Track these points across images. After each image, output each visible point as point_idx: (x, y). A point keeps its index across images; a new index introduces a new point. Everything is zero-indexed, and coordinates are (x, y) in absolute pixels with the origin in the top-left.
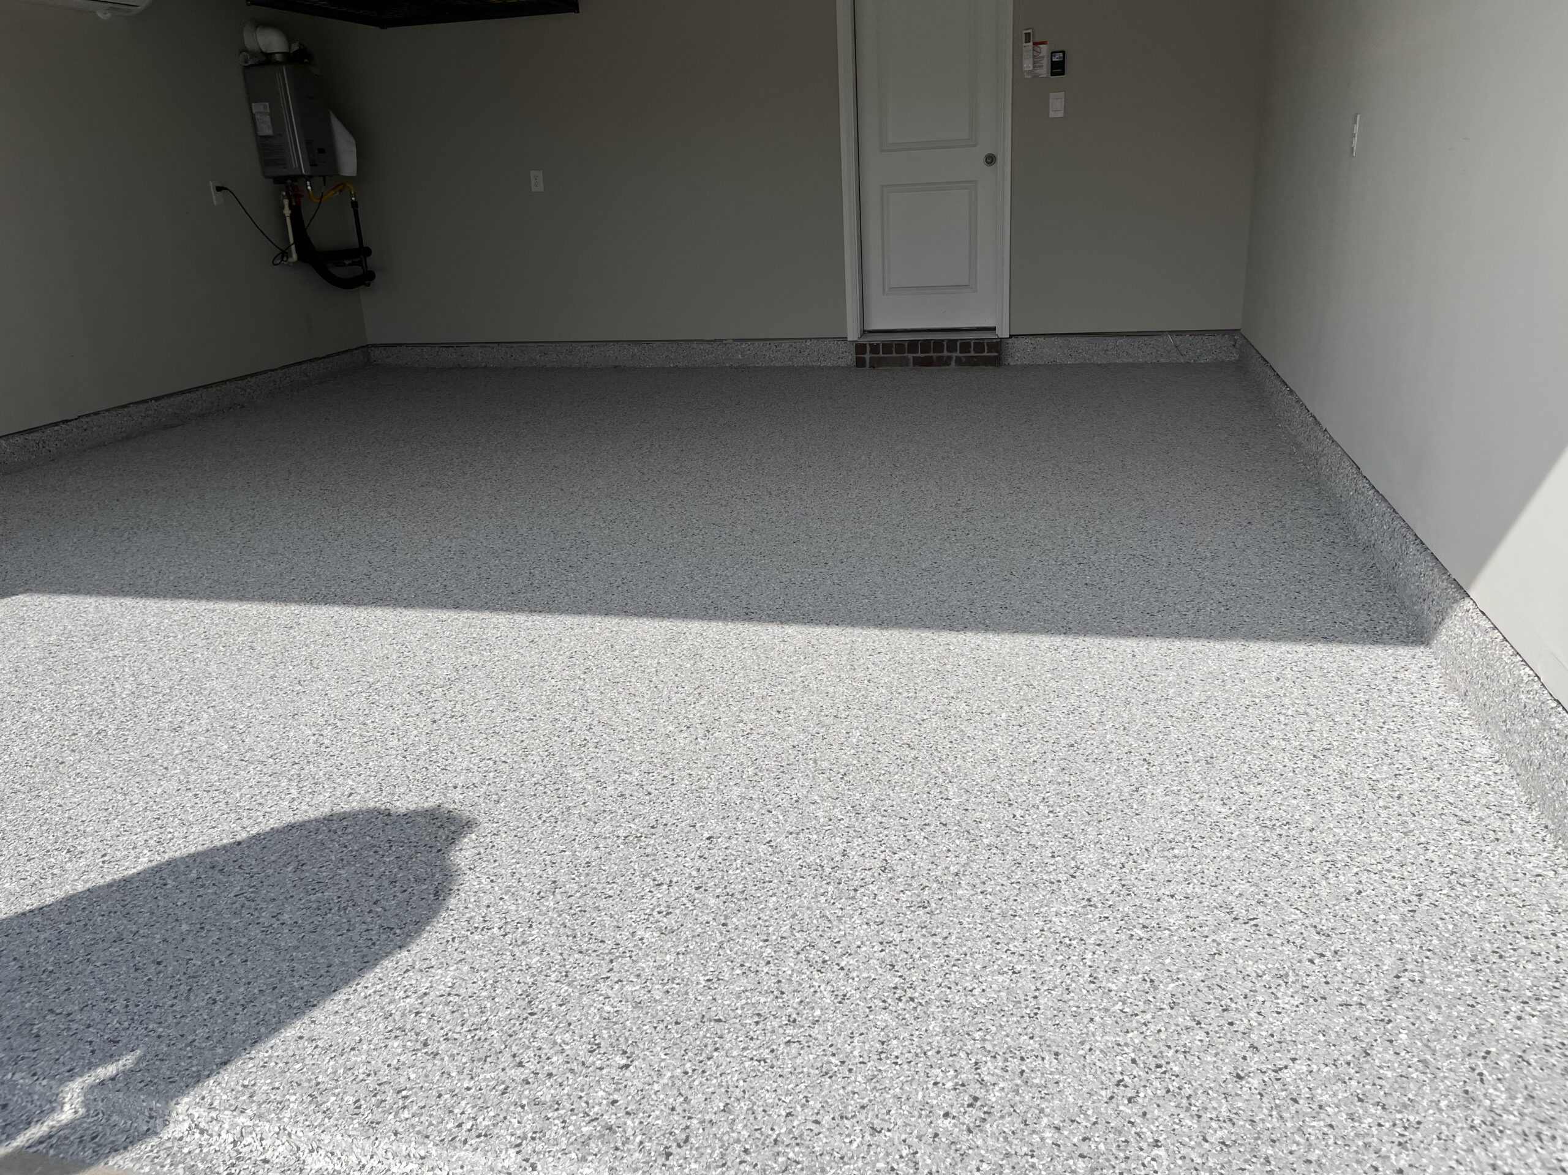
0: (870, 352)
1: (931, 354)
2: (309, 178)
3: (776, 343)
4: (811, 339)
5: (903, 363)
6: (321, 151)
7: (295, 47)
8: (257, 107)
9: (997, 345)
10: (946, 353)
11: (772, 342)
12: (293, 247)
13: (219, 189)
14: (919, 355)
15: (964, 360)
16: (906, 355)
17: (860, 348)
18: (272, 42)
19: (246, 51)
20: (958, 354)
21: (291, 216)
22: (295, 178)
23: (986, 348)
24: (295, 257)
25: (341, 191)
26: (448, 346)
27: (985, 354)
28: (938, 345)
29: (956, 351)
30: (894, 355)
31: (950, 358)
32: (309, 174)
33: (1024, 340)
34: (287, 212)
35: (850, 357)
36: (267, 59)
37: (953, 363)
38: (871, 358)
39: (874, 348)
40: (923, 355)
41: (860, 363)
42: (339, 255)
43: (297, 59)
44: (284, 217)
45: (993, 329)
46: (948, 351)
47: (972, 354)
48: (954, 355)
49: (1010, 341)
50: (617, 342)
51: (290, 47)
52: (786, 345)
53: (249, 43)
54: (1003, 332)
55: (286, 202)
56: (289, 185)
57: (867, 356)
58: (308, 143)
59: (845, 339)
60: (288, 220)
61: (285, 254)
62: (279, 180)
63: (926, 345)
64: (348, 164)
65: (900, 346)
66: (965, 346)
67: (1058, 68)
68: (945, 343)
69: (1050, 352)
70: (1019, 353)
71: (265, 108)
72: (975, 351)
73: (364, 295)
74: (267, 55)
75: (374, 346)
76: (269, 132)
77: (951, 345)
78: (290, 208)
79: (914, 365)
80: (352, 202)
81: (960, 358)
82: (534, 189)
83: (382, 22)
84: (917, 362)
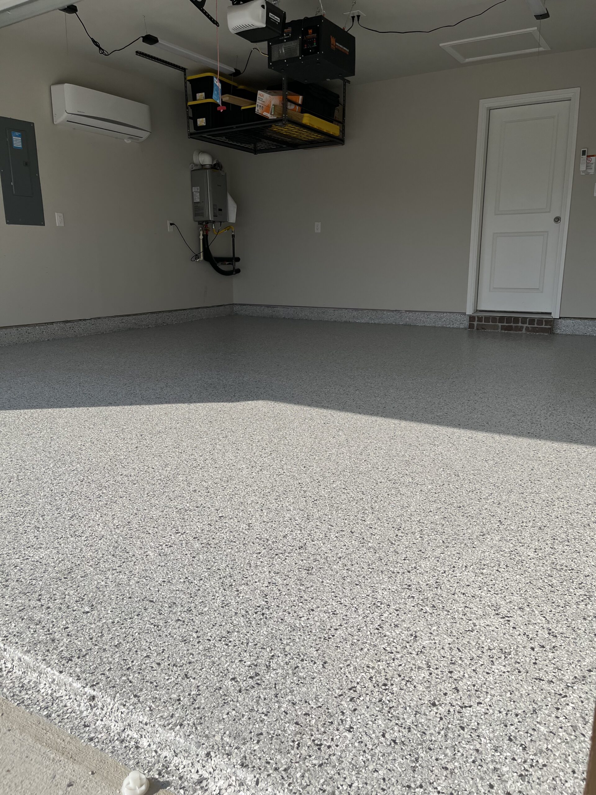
0: (478, 321)
1: (512, 324)
2: (214, 222)
3: (427, 313)
4: (446, 312)
5: (496, 327)
6: (220, 210)
7: (215, 162)
8: (195, 189)
9: (551, 322)
10: (520, 324)
11: (425, 313)
12: (202, 254)
13: (171, 224)
14: (505, 324)
15: (530, 329)
16: (497, 324)
17: (472, 318)
18: (206, 160)
19: (194, 164)
20: (527, 325)
21: (203, 239)
22: (207, 222)
23: (544, 323)
24: (202, 258)
25: (228, 230)
26: (268, 306)
27: (543, 326)
28: (516, 320)
29: (526, 323)
30: (491, 323)
31: (522, 327)
32: (213, 220)
33: (568, 321)
34: (201, 237)
35: (466, 323)
36: (203, 167)
37: (524, 330)
38: (477, 324)
39: (480, 319)
40: (507, 325)
41: (471, 326)
42: (223, 260)
43: (216, 167)
44: (200, 239)
45: (550, 314)
46: (522, 323)
47: (536, 326)
48: (525, 326)
49: (560, 320)
50: (347, 309)
51: (213, 162)
52: (433, 315)
53: (195, 160)
54: (556, 315)
55: (201, 233)
56: (205, 225)
57: (475, 323)
58: (214, 206)
59: (464, 314)
60: (201, 241)
61: (197, 257)
62: (200, 223)
63: (509, 319)
64: (232, 218)
65: (494, 319)
66: (532, 321)
68: (520, 319)
69: (582, 328)
70: (564, 328)
71: (198, 190)
72: (538, 324)
73: (235, 280)
74: (202, 165)
75: (236, 304)
76: (198, 200)
77: (524, 320)
78: (203, 235)
79: (502, 329)
80: (232, 235)
81: (528, 327)
82: (316, 231)
83: (255, 151)
84: (503, 328)
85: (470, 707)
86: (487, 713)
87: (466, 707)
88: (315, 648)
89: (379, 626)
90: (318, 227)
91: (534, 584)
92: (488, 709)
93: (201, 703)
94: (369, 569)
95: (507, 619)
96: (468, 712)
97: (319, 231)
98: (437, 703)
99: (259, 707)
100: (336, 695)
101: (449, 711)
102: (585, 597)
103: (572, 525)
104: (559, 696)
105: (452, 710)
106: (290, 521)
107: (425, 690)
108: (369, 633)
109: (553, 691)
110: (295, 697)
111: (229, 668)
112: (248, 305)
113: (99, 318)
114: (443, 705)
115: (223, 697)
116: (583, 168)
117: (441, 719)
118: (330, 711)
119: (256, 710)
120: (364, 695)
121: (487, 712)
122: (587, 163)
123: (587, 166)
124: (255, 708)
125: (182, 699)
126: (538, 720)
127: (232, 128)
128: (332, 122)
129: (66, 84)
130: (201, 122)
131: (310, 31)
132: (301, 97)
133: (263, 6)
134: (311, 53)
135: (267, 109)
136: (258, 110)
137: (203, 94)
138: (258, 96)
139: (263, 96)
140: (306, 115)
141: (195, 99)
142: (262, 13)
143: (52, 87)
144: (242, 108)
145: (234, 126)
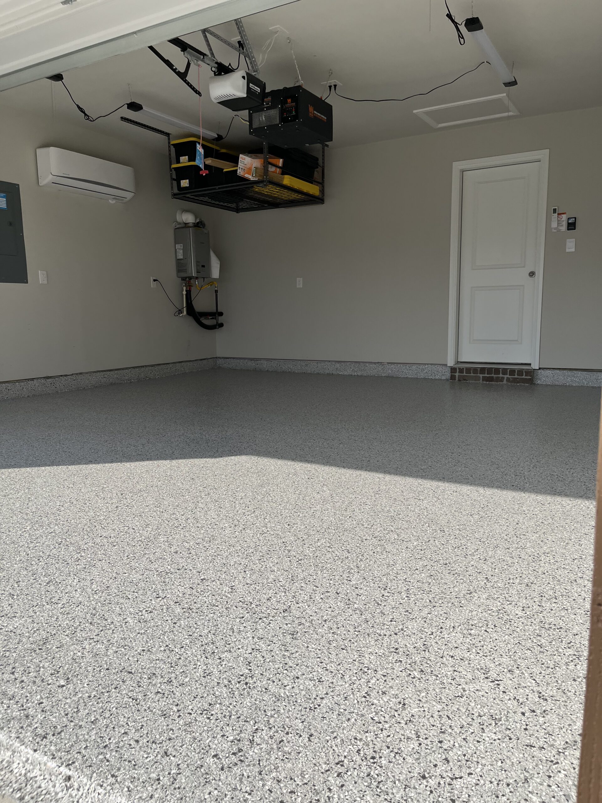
0: (459, 372)
1: (493, 375)
2: (197, 278)
3: (409, 365)
4: (428, 364)
5: (477, 379)
6: (203, 266)
7: (198, 221)
8: (178, 246)
9: (531, 373)
10: (501, 375)
11: (407, 365)
12: (185, 309)
13: (155, 280)
14: (486, 375)
15: (511, 379)
16: (479, 375)
17: (453, 370)
18: (189, 218)
19: (177, 222)
20: (508, 376)
21: (186, 295)
22: (190, 278)
23: (524, 374)
24: (185, 313)
25: (211, 285)
26: (252, 359)
27: (524, 377)
28: (497, 371)
29: (507, 374)
30: (472, 374)
31: (503, 378)
32: (196, 276)
33: (548, 372)
34: (184, 293)
35: (448, 375)
36: (186, 225)
37: (505, 380)
38: (459, 375)
39: (461, 371)
40: (488, 376)
41: (453, 378)
42: (206, 315)
43: (199, 225)
44: (183, 295)
45: (530, 364)
46: (503, 374)
47: (516, 376)
48: (506, 376)
49: (539, 371)
50: (329, 361)
51: (196, 221)
52: (414, 367)
53: (178, 219)
54: (535, 366)
55: (185, 288)
56: (187, 281)
57: (457, 374)
58: (197, 262)
59: (446, 365)
60: (184, 296)
61: (180, 312)
62: (183, 279)
63: (490, 371)
64: (215, 273)
65: (475, 370)
66: (512, 372)
67: (572, 226)
68: (501, 370)
69: (561, 378)
70: (544, 378)
71: (181, 247)
72: (518, 375)
73: (218, 334)
74: (186, 224)
75: (220, 358)
76: (182, 257)
77: (505, 371)
78: (186, 291)
79: (483, 380)
80: (215, 290)
81: (509, 378)
82: (298, 287)
83: (238, 210)
84: (485, 379)
85: (461, 778)
86: (478, 784)
87: (456, 778)
88: (300, 719)
89: (366, 693)
90: (300, 282)
91: (523, 644)
92: (479, 780)
93: (181, 782)
94: (356, 632)
95: (497, 682)
96: (459, 783)
97: (301, 286)
98: (427, 775)
99: (242, 785)
100: (323, 771)
101: (439, 783)
102: (574, 657)
103: (559, 581)
104: (550, 763)
105: (442, 782)
106: (273, 582)
107: (414, 762)
108: (356, 701)
109: (544, 758)
110: (280, 774)
111: (210, 744)
112: (231, 358)
113: (81, 374)
114: (433, 777)
115: (205, 776)
116: (554, 225)
117: (431, 792)
118: (316, 787)
119: (239, 789)
120: (352, 770)
121: (478, 782)
122: (558, 221)
123: (558, 224)
124: (238, 786)
125: (161, 778)
126: (530, 789)
127: (215, 189)
128: (312, 183)
129: (51, 148)
130: (185, 183)
131: (289, 100)
132: (281, 160)
133: (244, 77)
134: (291, 121)
135: (249, 171)
136: (239, 172)
137: (187, 157)
138: (240, 159)
139: (244, 159)
140: (286, 176)
141: (178, 162)
142: (243, 83)
143: (37, 150)
144: (225, 170)
145: (217, 187)
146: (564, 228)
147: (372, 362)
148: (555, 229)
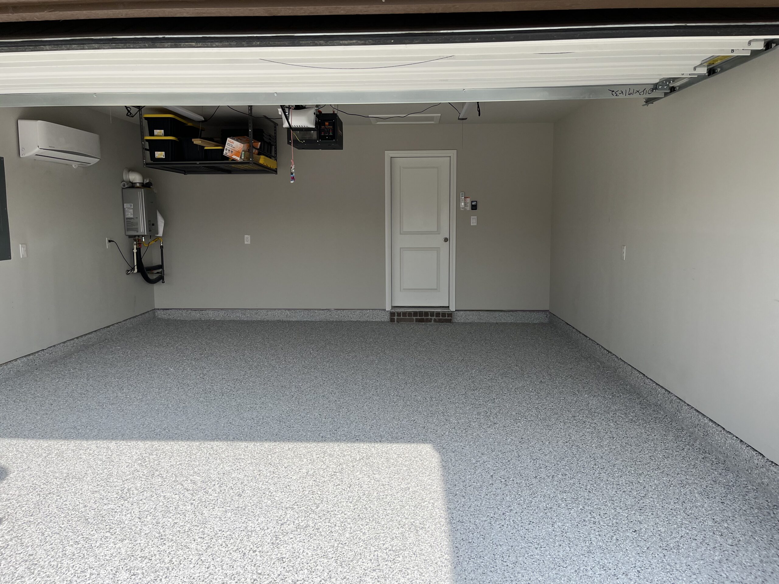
0: (397, 316)
1: (423, 317)
3: (354, 311)
4: (369, 309)
5: (411, 321)
6: (153, 225)
7: (145, 181)
8: (127, 206)
9: (450, 314)
10: (429, 317)
11: (352, 311)
12: (136, 267)
13: (110, 241)
14: (418, 317)
15: (437, 320)
16: (413, 317)
17: (392, 314)
18: (136, 178)
19: (124, 181)
20: (435, 317)
21: (137, 253)
23: (446, 315)
24: (136, 270)
25: (158, 242)
27: (446, 318)
28: (426, 314)
30: (407, 317)
31: (431, 319)
33: (461, 312)
34: (135, 251)
35: (387, 318)
36: (132, 185)
37: (433, 321)
38: (397, 318)
39: (399, 314)
40: (420, 318)
41: (392, 320)
42: (152, 269)
43: (147, 185)
44: (133, 253)
45: (449, 307)
46: (431, 316)
47: (441, 318)
48: (433, 318)
49: (455, 312)
50: (280, 309)
51: (143, 181)
52: (358, 312)
53: (126, 178)
54: (452, 308)
55: (135, 247)
56: (137, 239)
57: (396, 318)
59: (385, 310)
60: (135, 254)
61: (132, 270)
62: (132, 237)
63: (421, 314)
64: (161, 231)
65: (410, 314)
66: (438, 314)
67: (474, 207)
68: (429, 313)
69: (473, 318)
70: (459, 318)
71: (131, 206)
72: (442, 316)
74: (132, 183)
76: (132, 216)
77: (432, 314)
78: (137, 249)
79: (416, 321)
80: (161, 246)
81: (436, 319)
82: (246, 243)
84: (417, 320)
90: (247, 239)
97: (249, 243)
116: (462, 205)
122: (465, 202)
127: (196, 164)
129: (39, 122)
130: (160, 155)
131: (327, 123)
132: (260, 143)
133: (315, 113)
134: (328, 139)
135: (237, 153)
136: (226, 153)
137: (163, 131)
138: (227, 142)
139: (233, 143)
140: (262, 157)
141: (152, 134)
143: (20, 122)
144: (206, 148)
145: (198, 162)
146: (469, 208)
147: (320, 309)
148: (462, 208)
